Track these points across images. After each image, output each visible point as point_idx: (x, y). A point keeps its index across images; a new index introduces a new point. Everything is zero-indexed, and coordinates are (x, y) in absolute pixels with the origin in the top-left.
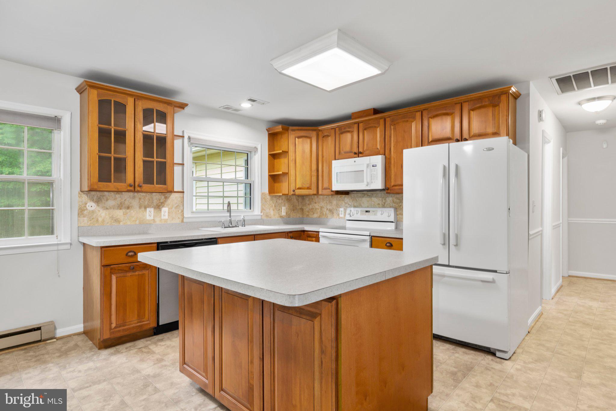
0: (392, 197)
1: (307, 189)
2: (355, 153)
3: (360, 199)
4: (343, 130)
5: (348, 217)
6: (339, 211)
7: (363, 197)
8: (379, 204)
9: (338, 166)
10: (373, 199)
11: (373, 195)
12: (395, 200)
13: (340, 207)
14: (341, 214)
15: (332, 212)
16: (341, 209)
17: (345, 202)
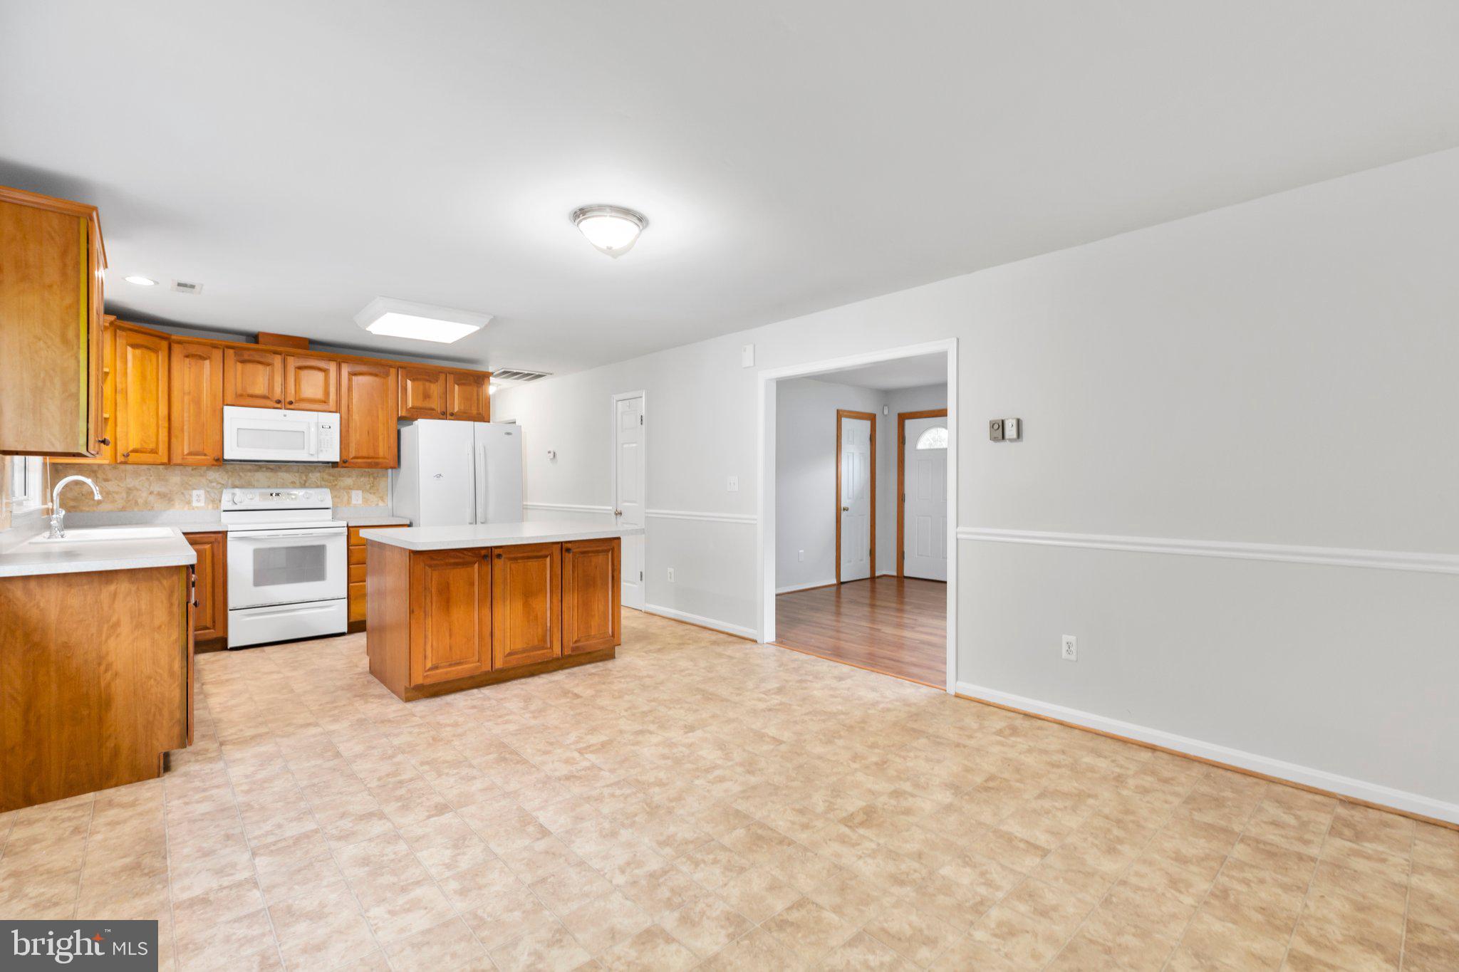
0: (320, 472)
1: (150, 453)
2: (279, 402)
3: (249, 474)
4: (246, 357)
5: (226, 504)
6: (191, 496)
8: (293, 483)
9: (235, 417)
10: (281, 474)
11: (281, 469)
12: (326, 476)
13: (195, 489)
14: (198, 501)
15: (167, 498)
16: (195, 493)
17: (210, 478)
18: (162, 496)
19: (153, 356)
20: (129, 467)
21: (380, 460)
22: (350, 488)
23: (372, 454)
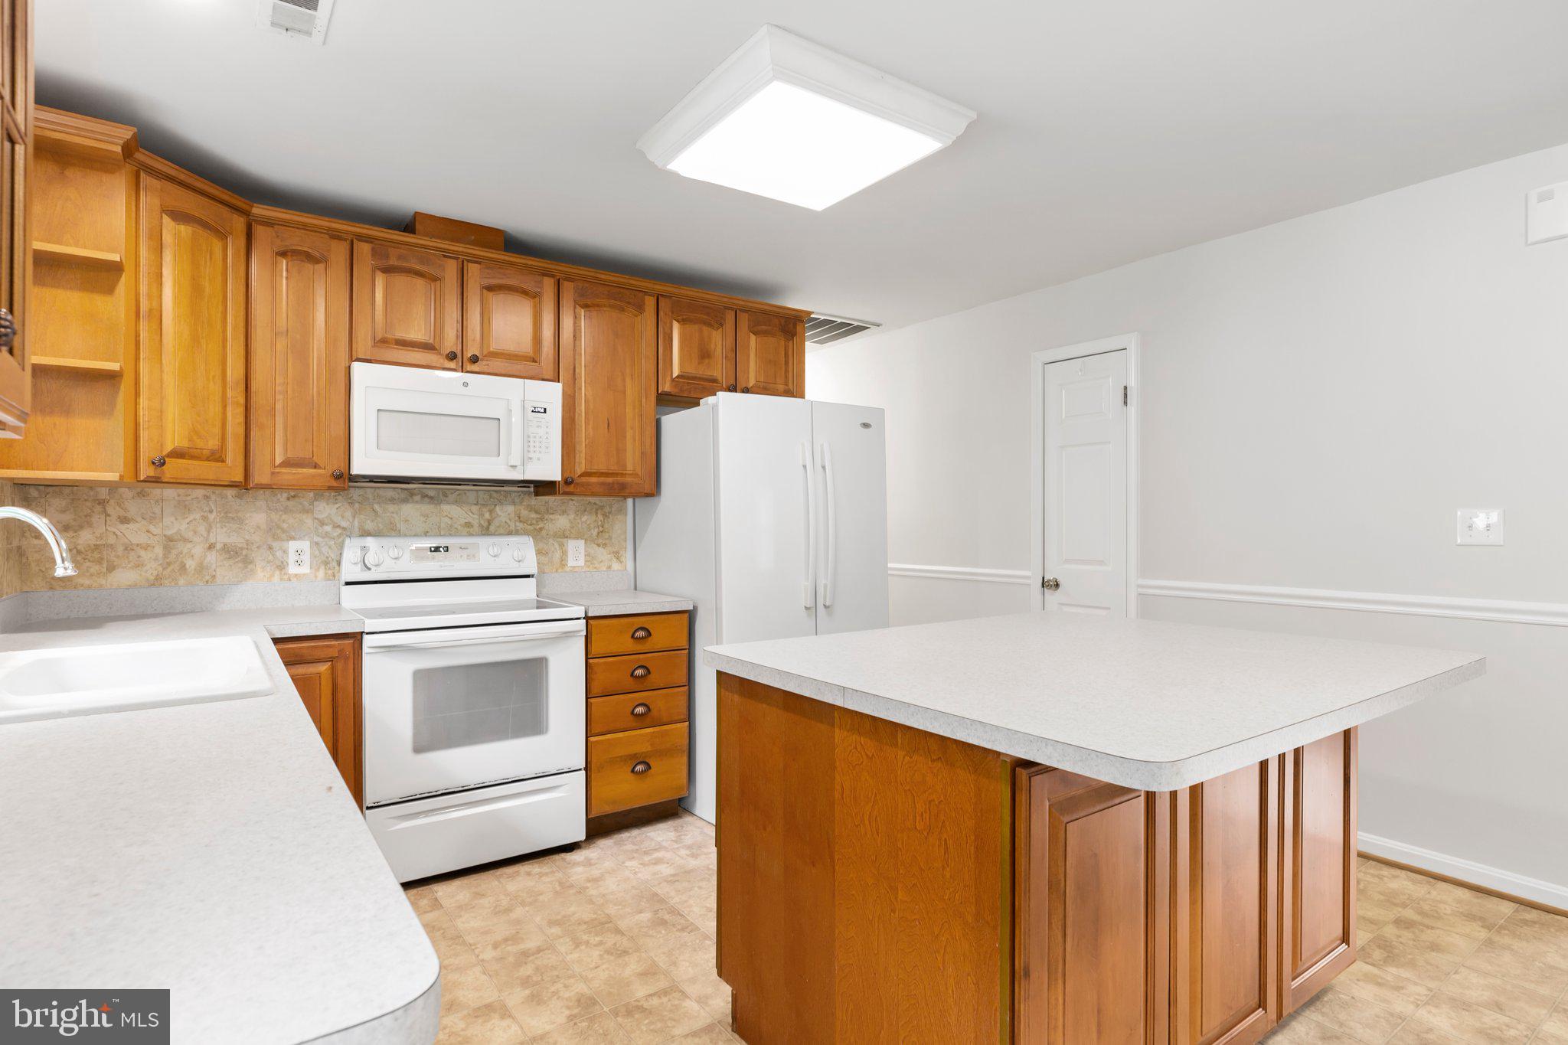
0: (514, 503)
1: (208, 459)
2: (452, 356)
3: (391, 508)
4: (392, 262)
5: (350, 570)
6: (285, 552)
7: (405, 501)
8: (468, 525)
10: (446, 507)
11: (445, 495)
12: (524, 513)
13: (293, 538)
14: (299, 563)
15: (239, 556)
16: (293, 546)
17: (320, 516)
18: (231, 552)
19: (217, 245)
20: (170, 493)
21: (628, 479)
22: (564, 535)
23: (614, 468)
